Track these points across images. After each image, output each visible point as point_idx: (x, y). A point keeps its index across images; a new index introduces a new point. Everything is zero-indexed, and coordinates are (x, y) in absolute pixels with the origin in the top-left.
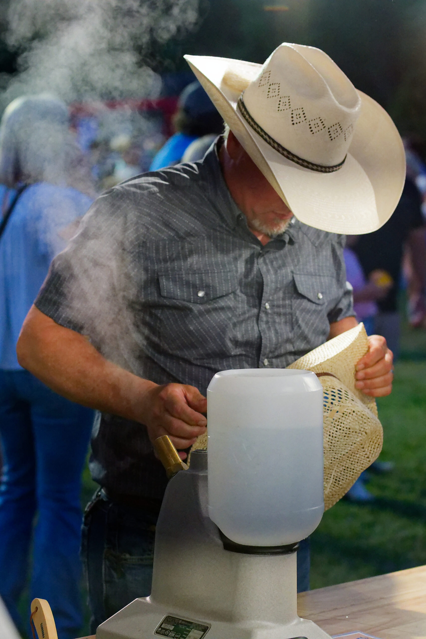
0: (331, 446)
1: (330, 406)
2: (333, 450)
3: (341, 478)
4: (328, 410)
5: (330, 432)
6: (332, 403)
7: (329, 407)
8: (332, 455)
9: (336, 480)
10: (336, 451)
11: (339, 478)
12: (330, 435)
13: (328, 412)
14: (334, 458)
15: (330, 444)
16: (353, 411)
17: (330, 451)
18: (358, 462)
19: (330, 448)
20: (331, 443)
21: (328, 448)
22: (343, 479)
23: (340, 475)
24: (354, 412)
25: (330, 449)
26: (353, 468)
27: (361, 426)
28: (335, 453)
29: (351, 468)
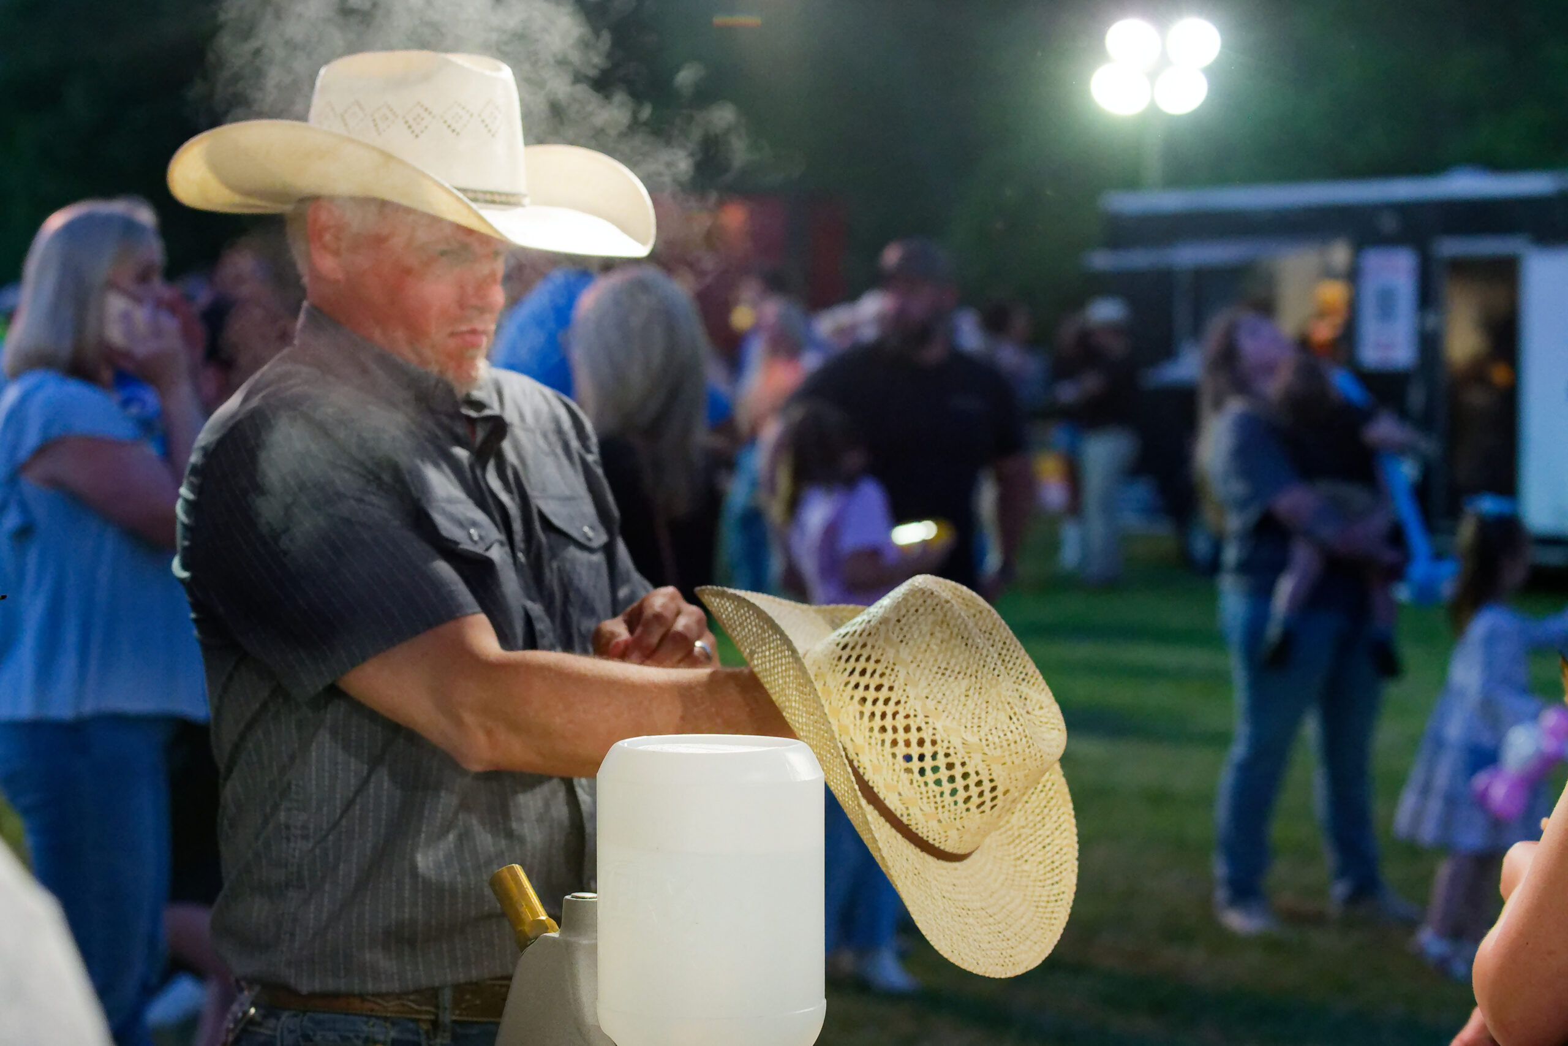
0: (965, 674)
1: (885, 666)
2: (977, 672)
3: (1021, 669)
4: (893, 670)
5: (937, 673)
6: (877, 661)
7: (887, 668)
8: (987, 674)
9: (1023, 680)
10: (978, 665)
11: (1021, 673)
12: (943, 674)
13: (898, 671)
14: (994, 669)
15: (962, 675)
16: (897, 623)
17: (976, 677)
18: (991, 634)
19: (971, 676)
20: (959, 673)
21: (971, 680)
22: (1022, 666)
23: (1014, 671)
24: (899, 621)
25: (974, 677)
26: (1001, 645)
27: (930, 609)
28: (984, 666)
29: (1002, 649)
